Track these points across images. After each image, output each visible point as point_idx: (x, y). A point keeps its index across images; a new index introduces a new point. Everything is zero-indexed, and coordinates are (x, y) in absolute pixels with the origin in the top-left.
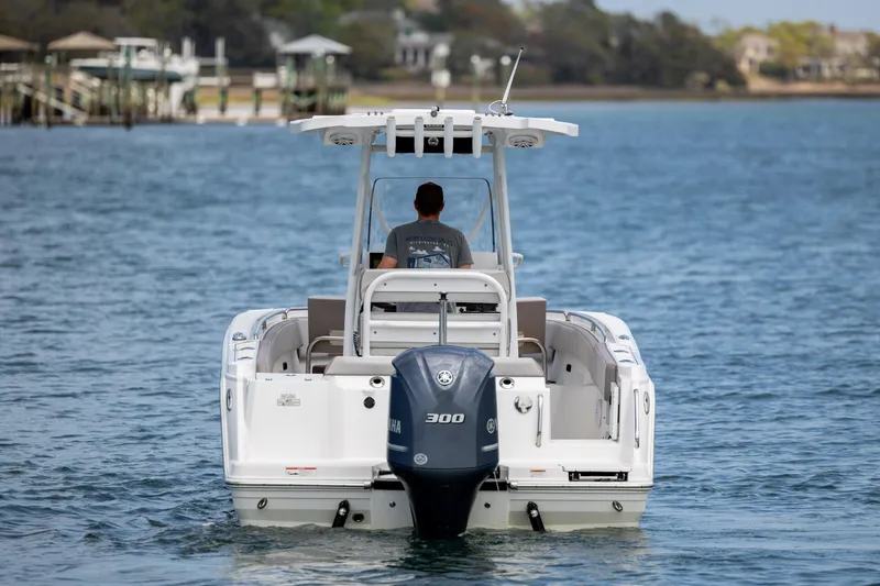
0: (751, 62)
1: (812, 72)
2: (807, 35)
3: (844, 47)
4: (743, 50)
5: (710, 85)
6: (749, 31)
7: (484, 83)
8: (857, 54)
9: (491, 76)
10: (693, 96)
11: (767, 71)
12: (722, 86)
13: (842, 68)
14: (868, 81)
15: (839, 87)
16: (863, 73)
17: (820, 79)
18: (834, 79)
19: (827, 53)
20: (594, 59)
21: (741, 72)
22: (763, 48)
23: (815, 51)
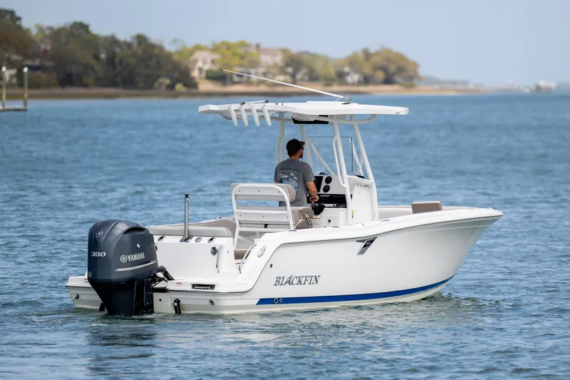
0: (200, 70)
1: (243, 78)
2: (240, 51)
3: (266, 59)
4: (196, 61)
5: (172, 87)
6: (198, 48)
7: (9, 86)
8: (276, 64)
9: (14, 80)
10: (160, 95)
11: (211, 76)
12: (179, 87)
13: (265, 74)
15: (263, 88)
16: (280, 79)
17: (249, 82)
18: (260, 82)
19: (255, 64)
20: (88, 68)
21: (194, 78)
22: (209, 60)
23: (245, 62)
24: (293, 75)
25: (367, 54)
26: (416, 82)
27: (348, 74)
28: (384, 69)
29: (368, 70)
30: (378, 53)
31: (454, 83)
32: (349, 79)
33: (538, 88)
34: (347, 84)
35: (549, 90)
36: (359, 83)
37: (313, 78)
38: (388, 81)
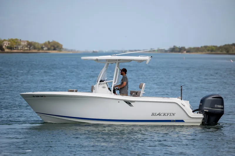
0: (5, 46)
1: (17, 48)
2: (16, 41)
3: (22, 43)
4: (4, 44)
6: (5, 40)
8: (25, 45)
11: (8, 48)
13: (22, 47)
14: (27, 50)
15: (21, 51)
16: (26, 48)
17: (18, 49)
18: (21, 50)
19: (20, 45)
21: (3, 48)
22: (7, 43)
23: (17, 44)
24: (30, 48)
25: (49, 42)
26: (62, 50)
27: (44, 47)
28: (54, 46)
29: (49, 47)
30: (52, 42)
31: (72, 50)
32: (44, 49)
33: (94, 52)
34: (43, 50)
35: (96, 52)
36: (47, 50)
37: (35, 48)
38: (54, 49)
